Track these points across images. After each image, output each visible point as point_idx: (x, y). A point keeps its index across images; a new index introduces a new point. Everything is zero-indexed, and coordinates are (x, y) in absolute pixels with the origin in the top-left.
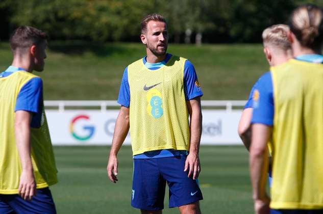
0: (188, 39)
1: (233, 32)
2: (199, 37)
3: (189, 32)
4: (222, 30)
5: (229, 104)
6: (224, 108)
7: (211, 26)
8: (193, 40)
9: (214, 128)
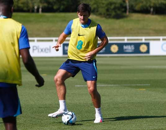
3: (36, 7)
4: (50, 6)
5: (54, 39)
6: (52, 41)
7: (46, 5)
8: (38, 11)
9: (48, 49)
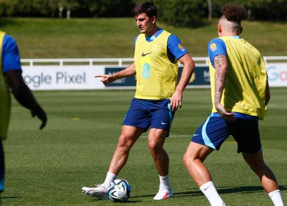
0: (60, 15)
1: (92, 9)
2: (68, 13)
3: (61, 9)
4: (84, 7)
5: (91, 60)
6: (88, 63)
7: (77, 4)
8: (64, 15)
9: (81, 78)
